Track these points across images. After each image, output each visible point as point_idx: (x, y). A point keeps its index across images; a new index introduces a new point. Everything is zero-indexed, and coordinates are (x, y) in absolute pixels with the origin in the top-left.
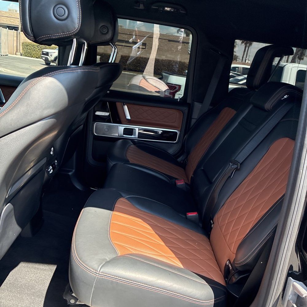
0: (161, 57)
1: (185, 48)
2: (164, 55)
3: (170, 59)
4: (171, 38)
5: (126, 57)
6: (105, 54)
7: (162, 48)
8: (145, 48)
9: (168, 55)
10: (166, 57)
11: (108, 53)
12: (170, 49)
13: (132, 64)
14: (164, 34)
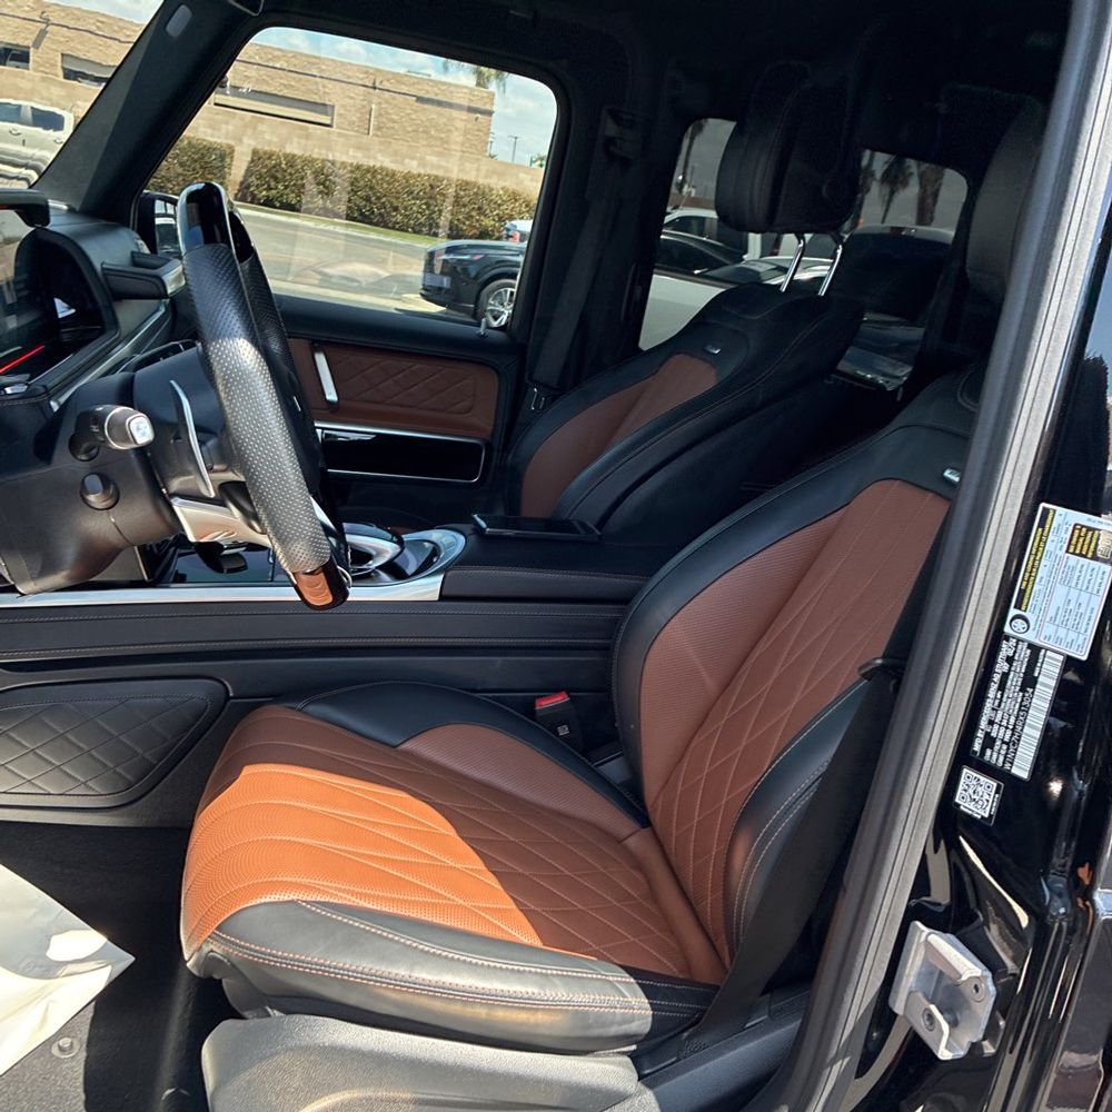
0: (402, 163)
1: (479, 130)
2: (413, 158)
3: (434, 172)
4: (427, 92)
5: (269, 158)
6: (189, 143)
7: (393, 128)
8: (328, 122)
9: (428, 158)
10: (422, 163)
11: (201, 136)
12: (423, 132)
13: (294, 185)
14: (398, 74)
